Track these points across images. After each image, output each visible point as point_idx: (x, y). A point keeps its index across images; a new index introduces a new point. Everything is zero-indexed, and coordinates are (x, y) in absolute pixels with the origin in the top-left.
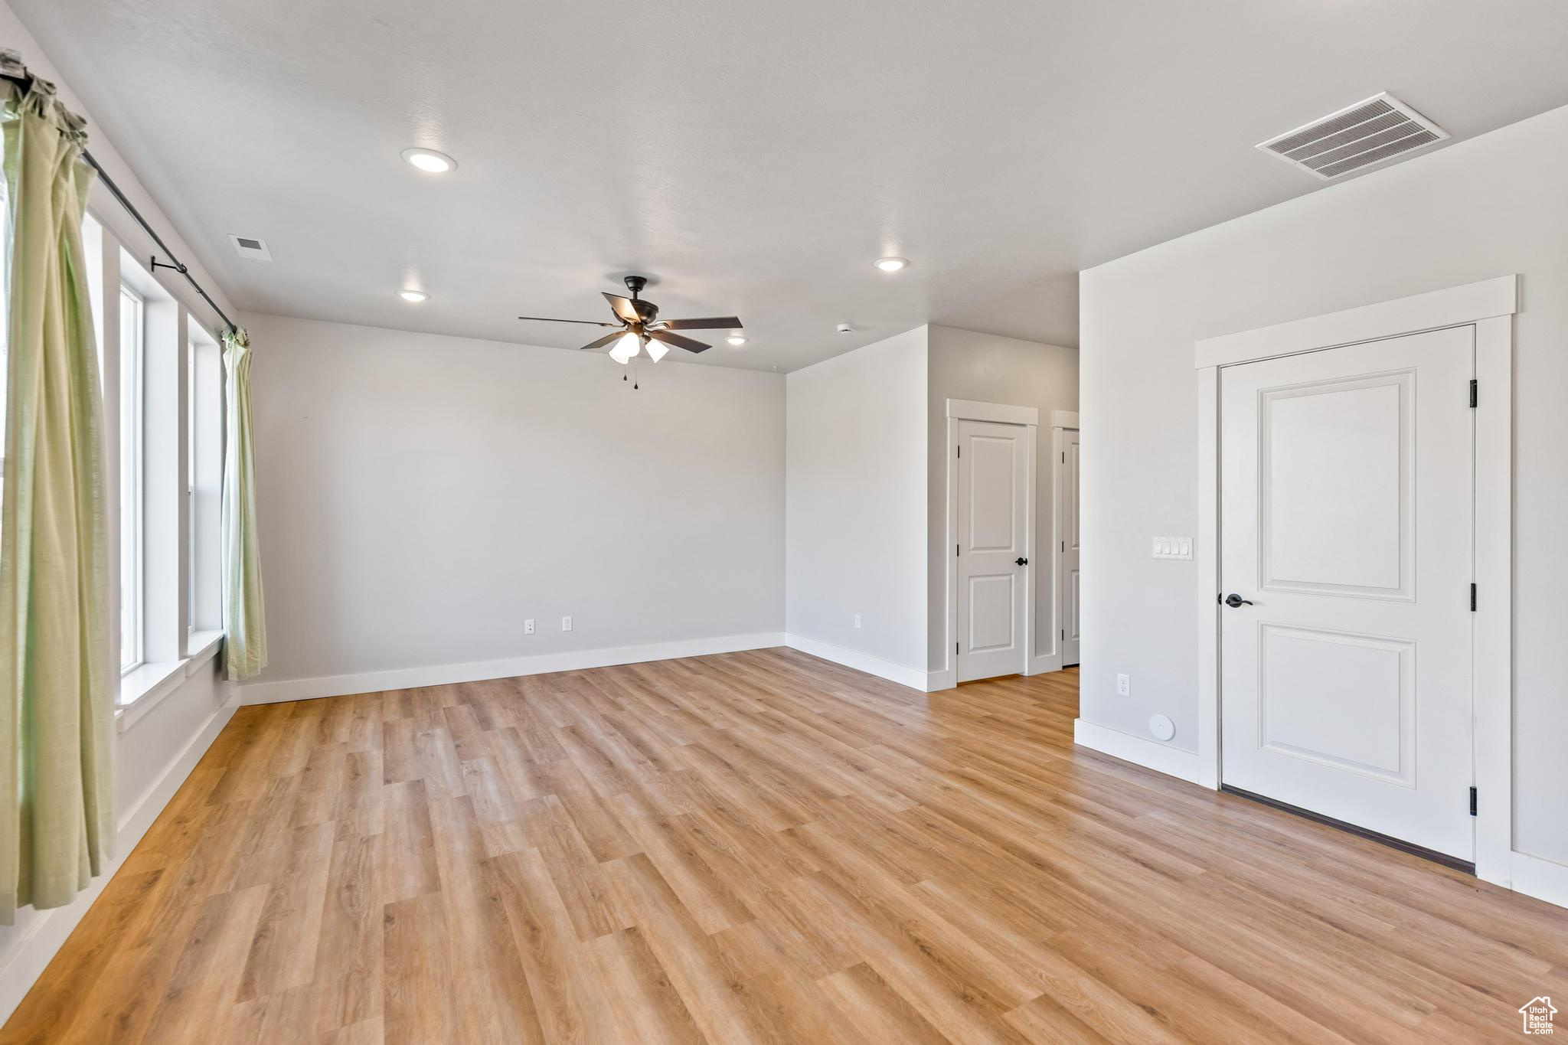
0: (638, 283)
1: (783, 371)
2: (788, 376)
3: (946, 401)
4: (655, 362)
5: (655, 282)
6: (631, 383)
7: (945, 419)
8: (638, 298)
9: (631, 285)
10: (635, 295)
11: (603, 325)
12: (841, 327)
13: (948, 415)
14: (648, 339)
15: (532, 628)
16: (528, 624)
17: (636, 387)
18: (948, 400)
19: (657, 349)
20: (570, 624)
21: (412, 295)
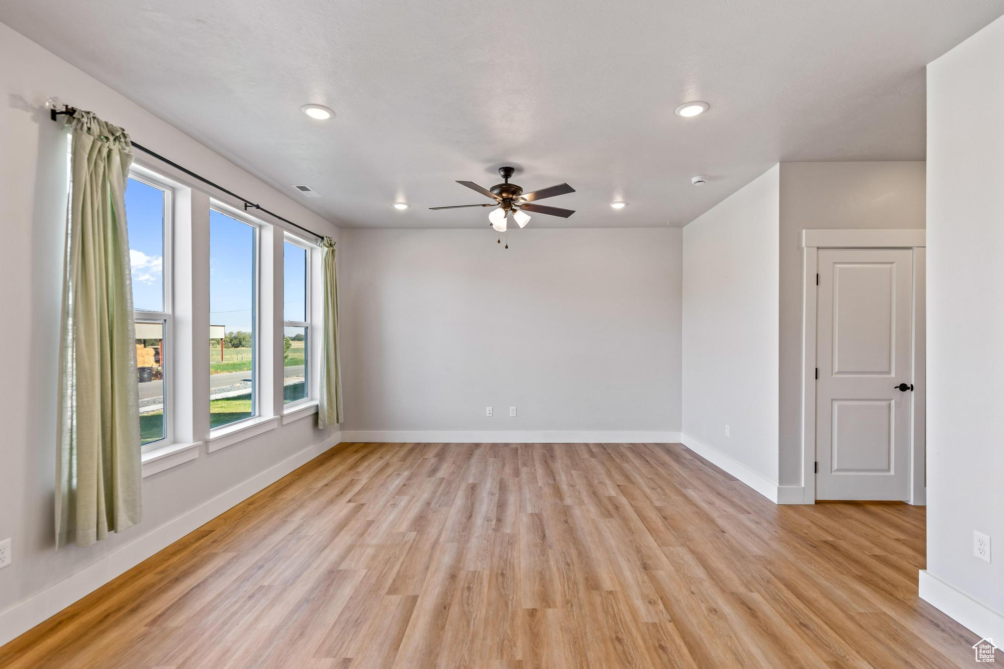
0: (508, 171)
1: (679, 225)
2: (684, 228)
3: (802, 231)
4: (521, 227)
5: (520, 170)
6: (503, 244)
7: (800, 249)
8: (508, 183)
9: (502, 173)
10: (506, 181)
11: (484, 205)
12: (694, 179)
13: (804, 245)
14: (515, 211)
15: (491, 412)
16: (489, 409)
17: (507, 247)
18: (804, 231)
19: (522, 218)
20: (515, 412)
21: (401, 206)
